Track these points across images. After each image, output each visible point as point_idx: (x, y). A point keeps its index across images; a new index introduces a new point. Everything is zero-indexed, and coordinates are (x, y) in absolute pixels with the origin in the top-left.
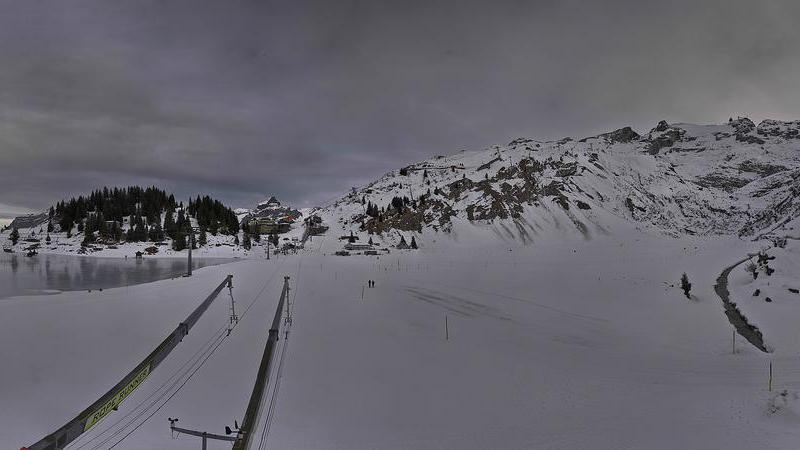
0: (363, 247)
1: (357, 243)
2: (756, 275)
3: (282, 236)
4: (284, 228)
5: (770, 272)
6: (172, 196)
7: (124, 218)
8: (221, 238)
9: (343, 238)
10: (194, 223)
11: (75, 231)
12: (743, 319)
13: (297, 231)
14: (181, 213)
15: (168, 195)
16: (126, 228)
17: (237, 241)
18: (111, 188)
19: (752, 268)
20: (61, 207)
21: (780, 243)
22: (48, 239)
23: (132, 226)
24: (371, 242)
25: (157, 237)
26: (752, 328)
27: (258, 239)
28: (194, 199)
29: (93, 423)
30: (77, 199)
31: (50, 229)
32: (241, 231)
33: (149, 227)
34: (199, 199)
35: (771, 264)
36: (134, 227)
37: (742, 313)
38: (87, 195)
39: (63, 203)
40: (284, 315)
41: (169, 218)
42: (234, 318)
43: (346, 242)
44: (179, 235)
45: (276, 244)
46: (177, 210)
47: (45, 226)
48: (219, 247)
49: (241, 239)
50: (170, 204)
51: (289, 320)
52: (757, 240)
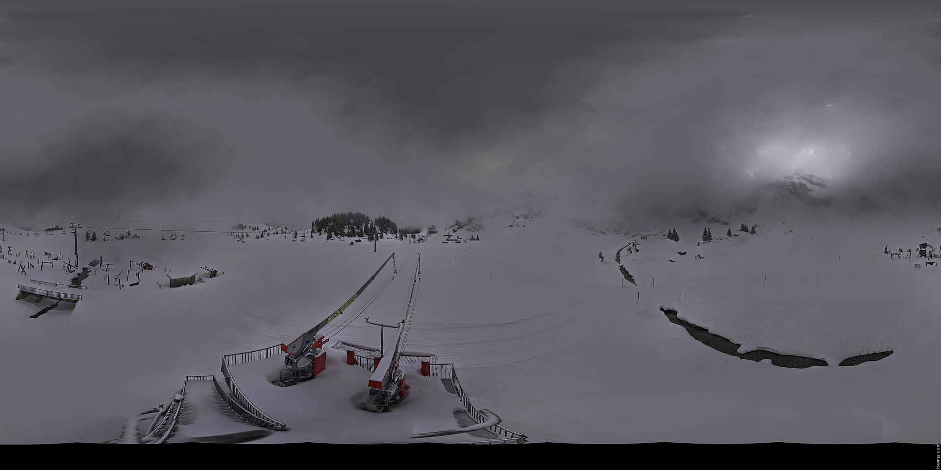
0: (454, 240)
1: (451, 238)
2: (631, 252)
3: (417, 235)
4: (418, 231)
5: (638, 251)
6: (368, 217)
7: (345, 226)
8: (390, 235)
9: (445, 236)
10: (377, 229)
11: (323, 232)
12: (627, 272)
13: (424, 233)
14: (372, 224)
15: (366, 216)
16: (346, 231)
17: (396, 237)
18: (340, 213)
19: (630, 249)
20: (317, 222)
21: (644, 238)
22: (312, 236)
23: (349, 229)
24: (458, 237)
25: (361, 235)
26: (631, 276)
27: (406, 236)
28: (378, 217)
29: (332, 319)
30: (325, 218)
31: (313, 231)
32: (398, 232)
33: (357, 231)
34: (380, 218)
35: (638, 247)
36: (350, 231)
37: (626, 269)
38: (330, 216)
39: (318, 220)
40: (418, 270)
41: (366, 226)
42: (395, 272)
43: (447, 237)
44: (371, 234)
45: (414, 238)
46: (370, 223)
47: (310, 230)
48: (388, 240)
49: (398, 236)
50: (367, 220)
51: (420, 273)
52: (633, 236)
